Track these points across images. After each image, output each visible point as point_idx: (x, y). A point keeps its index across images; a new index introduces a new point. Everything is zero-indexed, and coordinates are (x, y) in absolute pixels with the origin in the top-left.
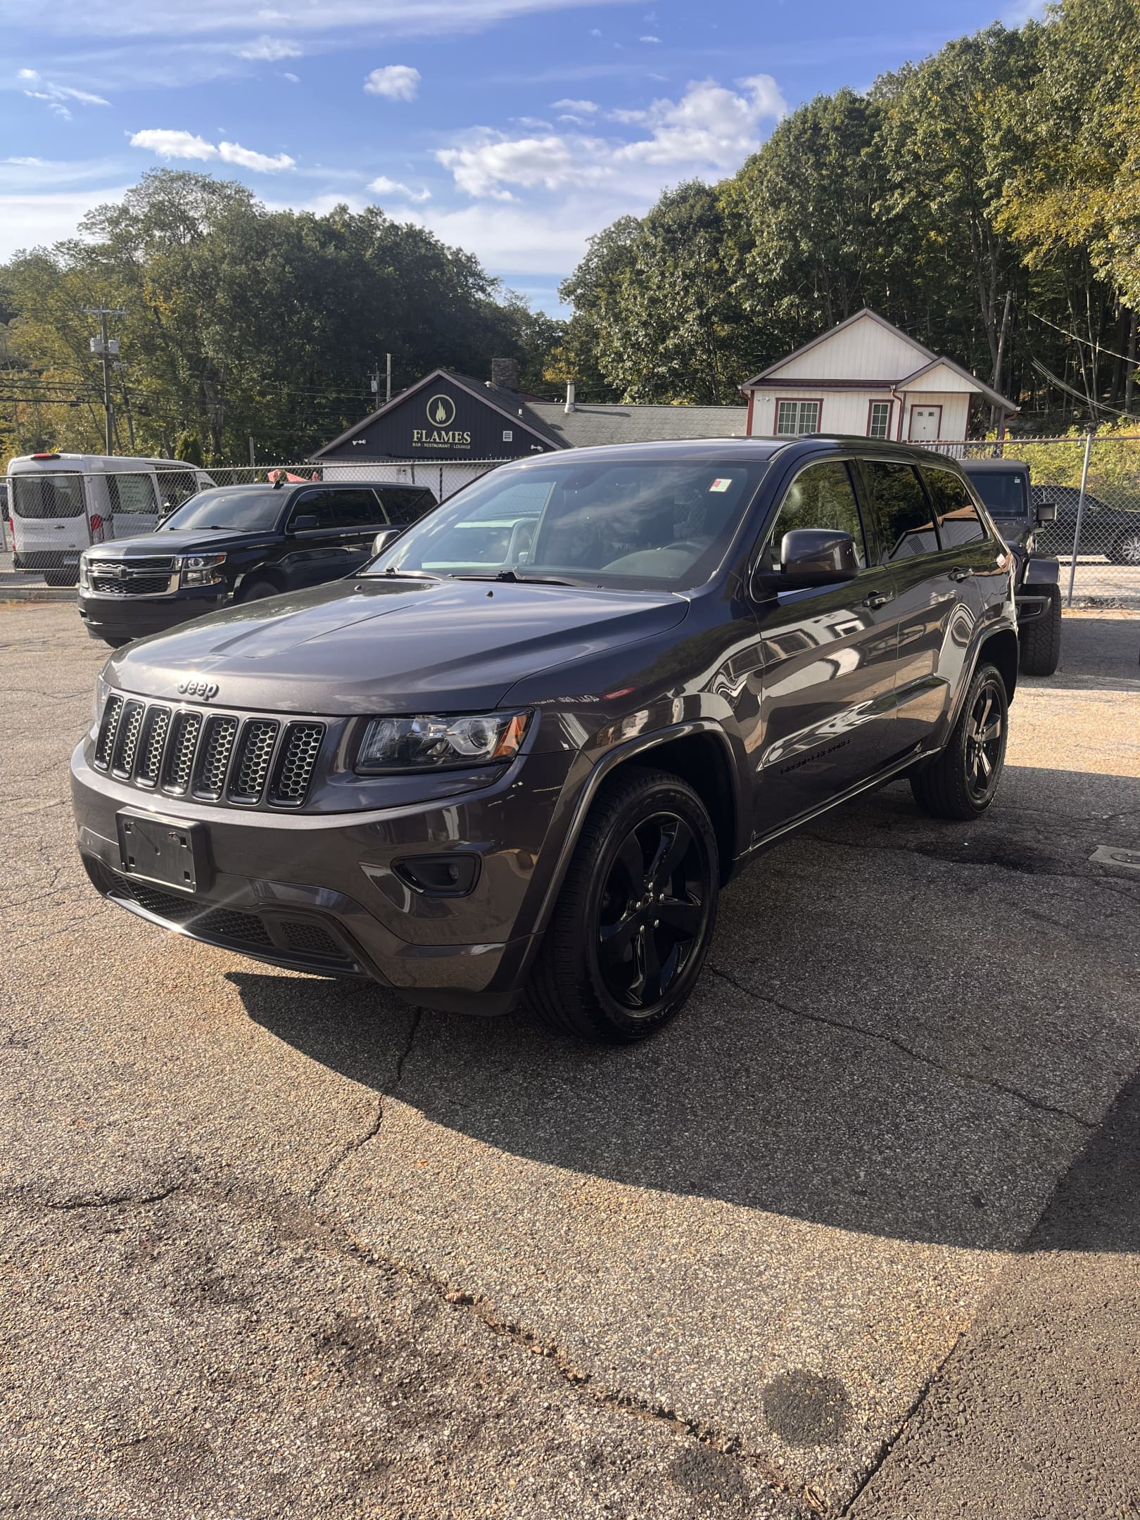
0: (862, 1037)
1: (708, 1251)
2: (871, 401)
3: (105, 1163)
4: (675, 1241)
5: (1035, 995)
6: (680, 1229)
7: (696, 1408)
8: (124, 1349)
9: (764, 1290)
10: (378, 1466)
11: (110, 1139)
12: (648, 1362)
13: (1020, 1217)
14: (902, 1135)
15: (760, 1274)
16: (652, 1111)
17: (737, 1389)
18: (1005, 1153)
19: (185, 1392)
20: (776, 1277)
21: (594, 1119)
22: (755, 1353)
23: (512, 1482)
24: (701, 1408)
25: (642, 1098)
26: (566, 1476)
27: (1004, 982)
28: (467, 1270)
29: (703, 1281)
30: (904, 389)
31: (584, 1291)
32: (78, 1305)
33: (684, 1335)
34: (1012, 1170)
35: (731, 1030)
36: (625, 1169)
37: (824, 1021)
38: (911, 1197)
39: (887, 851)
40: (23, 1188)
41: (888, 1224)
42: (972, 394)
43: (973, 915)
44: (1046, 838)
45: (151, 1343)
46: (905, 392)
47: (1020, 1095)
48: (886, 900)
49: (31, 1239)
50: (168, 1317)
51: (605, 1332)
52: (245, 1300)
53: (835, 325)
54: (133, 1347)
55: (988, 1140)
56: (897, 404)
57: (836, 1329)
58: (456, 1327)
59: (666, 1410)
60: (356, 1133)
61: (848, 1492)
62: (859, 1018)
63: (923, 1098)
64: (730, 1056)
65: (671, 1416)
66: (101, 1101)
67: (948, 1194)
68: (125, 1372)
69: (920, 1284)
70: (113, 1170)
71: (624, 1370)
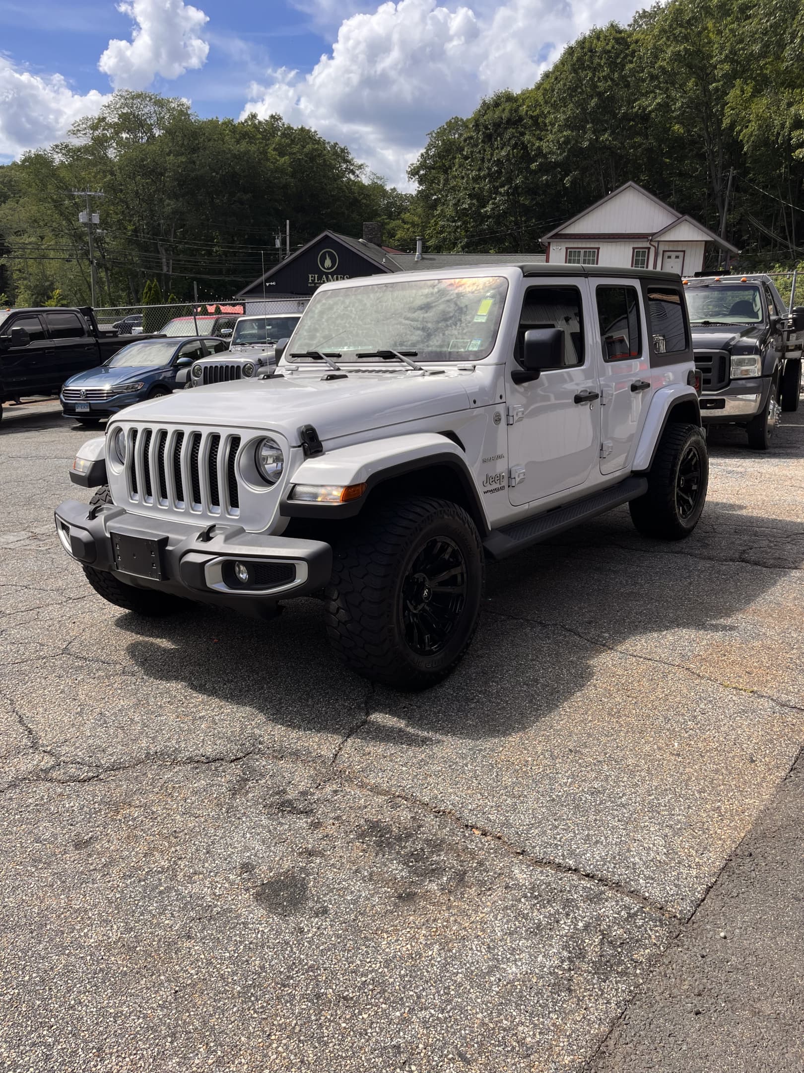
0: (666, 666)
1: (586, 786)
2: (634, 249)
3: (203, 739)
4: (565, 781)
5: (777, 641)
6: (567, 774)
7: (592, 867)
8: (243, 837)
9: (623, 806)
10: (408, 895)
11: (202, 726)
12: (559, 843)
13: (778, 767)
14: (699, 722)
15: (621, 798)
16: (538, 710)
17: (615, 857)
18: (766, 732)
19: (285, 859)
20: (631, 800)
22: (623, 839)
23: (489, 904)
24: (594, 867)
25: (531, 702)
26: (520, 901)
27: (756, 633)
28: (439, 797)
29: (585, 801)
30: (657, 239)
31: (514, 808)
32: (209, 815)
33: (578, 829)
34: (771, 741)
35: (581, 663)
37: (641, 657)
38: (709, 757)
39: (670, 555)
40: (156, 752)
41: (696, 771)
42: (706, 242)
43: (731, 593)
44: (775, 545)
45: (258, 834)
46: (659, 242)
47: (772, 699)
48: (672, 585)
49: (169, 780)
50: (265, 822)
51: (531, 828)
52: (307, 813)
53: (608, 194)
54: (248, 835)
55: (754, 725)
56: (652, 250)
57: (671, 826)
58: (439, 826)
59: (573, 868)
60: (354, 722)
61: (689, 911)
62: (663, 656)
63: (711, 701)
64: (582, 678)
65: (576, 870)
66: (191, 705)
67: (731, 755)
68: (246, 848)
69: (719, 804)
70: (209, 743)
71: (545, 847)
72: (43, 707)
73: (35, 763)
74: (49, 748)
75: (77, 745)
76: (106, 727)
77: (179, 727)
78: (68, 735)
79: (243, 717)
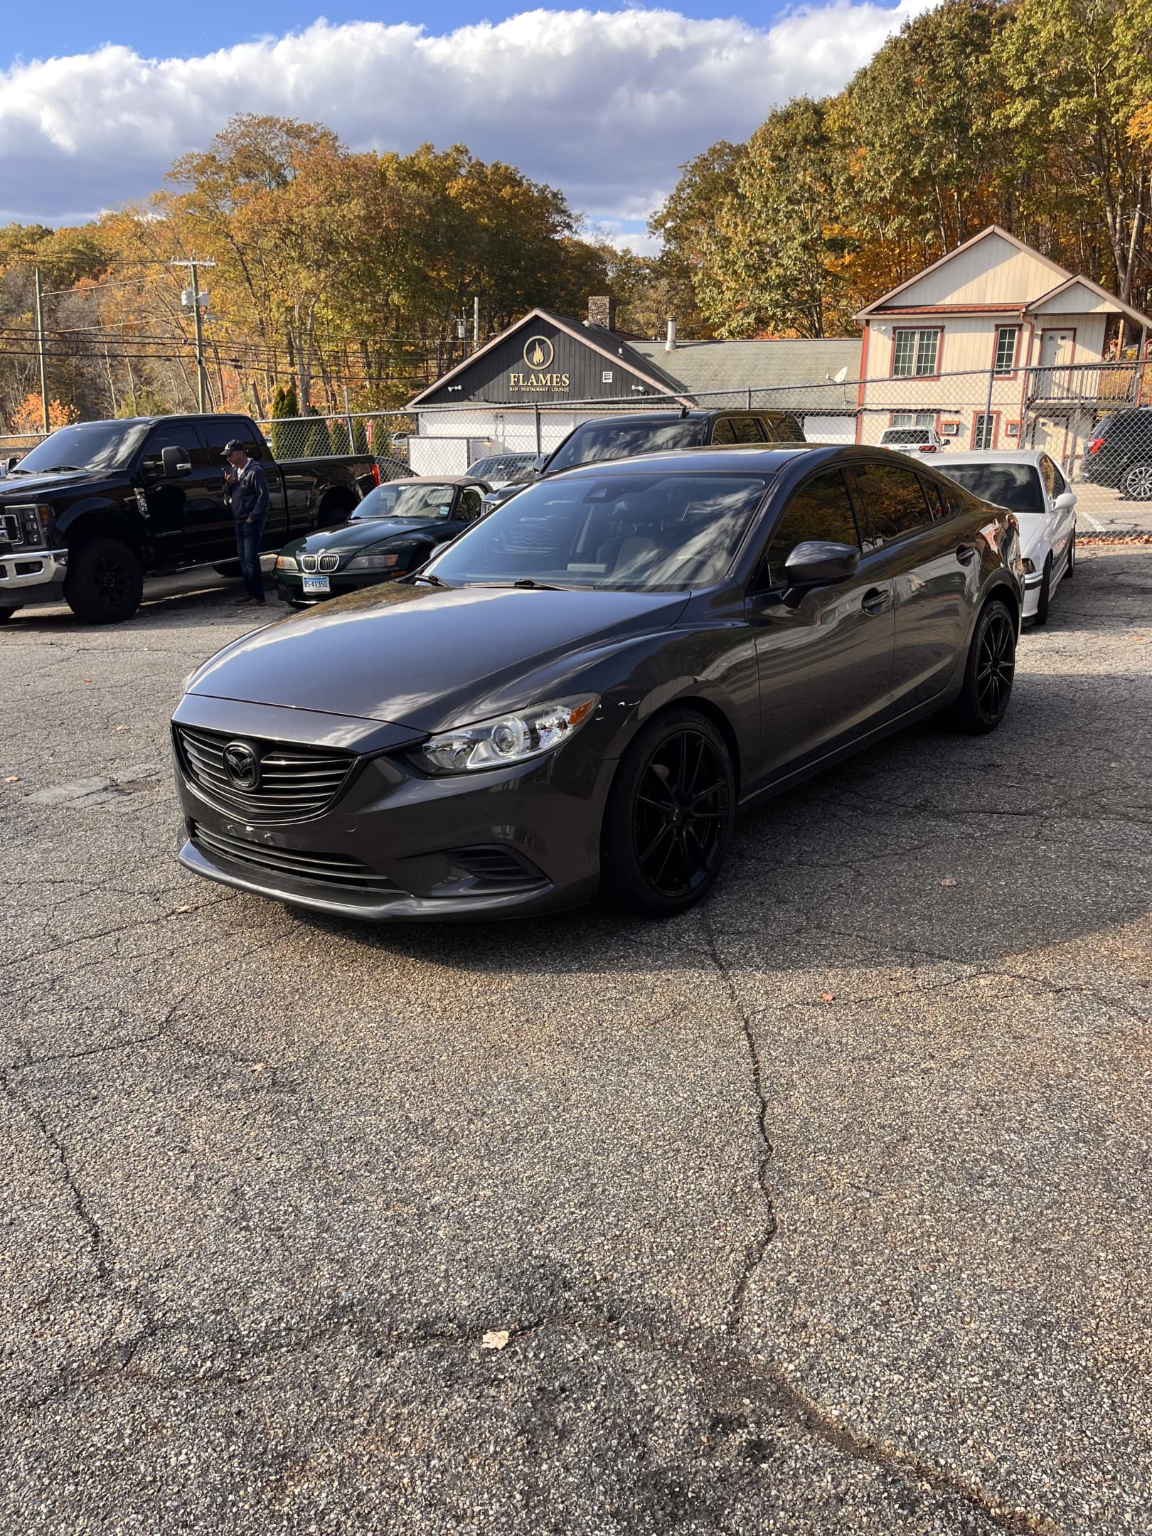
2: (997, 327)
3: (446, 1271)
11: (440, 1233)
21: (1059, 1219)
25: (1107, 1186)
28: (1003, 1471)
30: (1034, 312)
32: (486, 1513)
36: (1141, 1302)
40: (352, 1305)
42: (1109, 314)
46: (1036, 315)
49: (387, 1392)
56: (1026, 328)
60: (754, 1233)
66: (412, 1175)
70: (460, 1282)
72: (123, 1167)
73: (105, 1324)
74: (134, 1283)
75: (190, 1278)
76: (246, 1228)
77: (394, 1234)
78: (172, 1250)
79: (520, 1212)
